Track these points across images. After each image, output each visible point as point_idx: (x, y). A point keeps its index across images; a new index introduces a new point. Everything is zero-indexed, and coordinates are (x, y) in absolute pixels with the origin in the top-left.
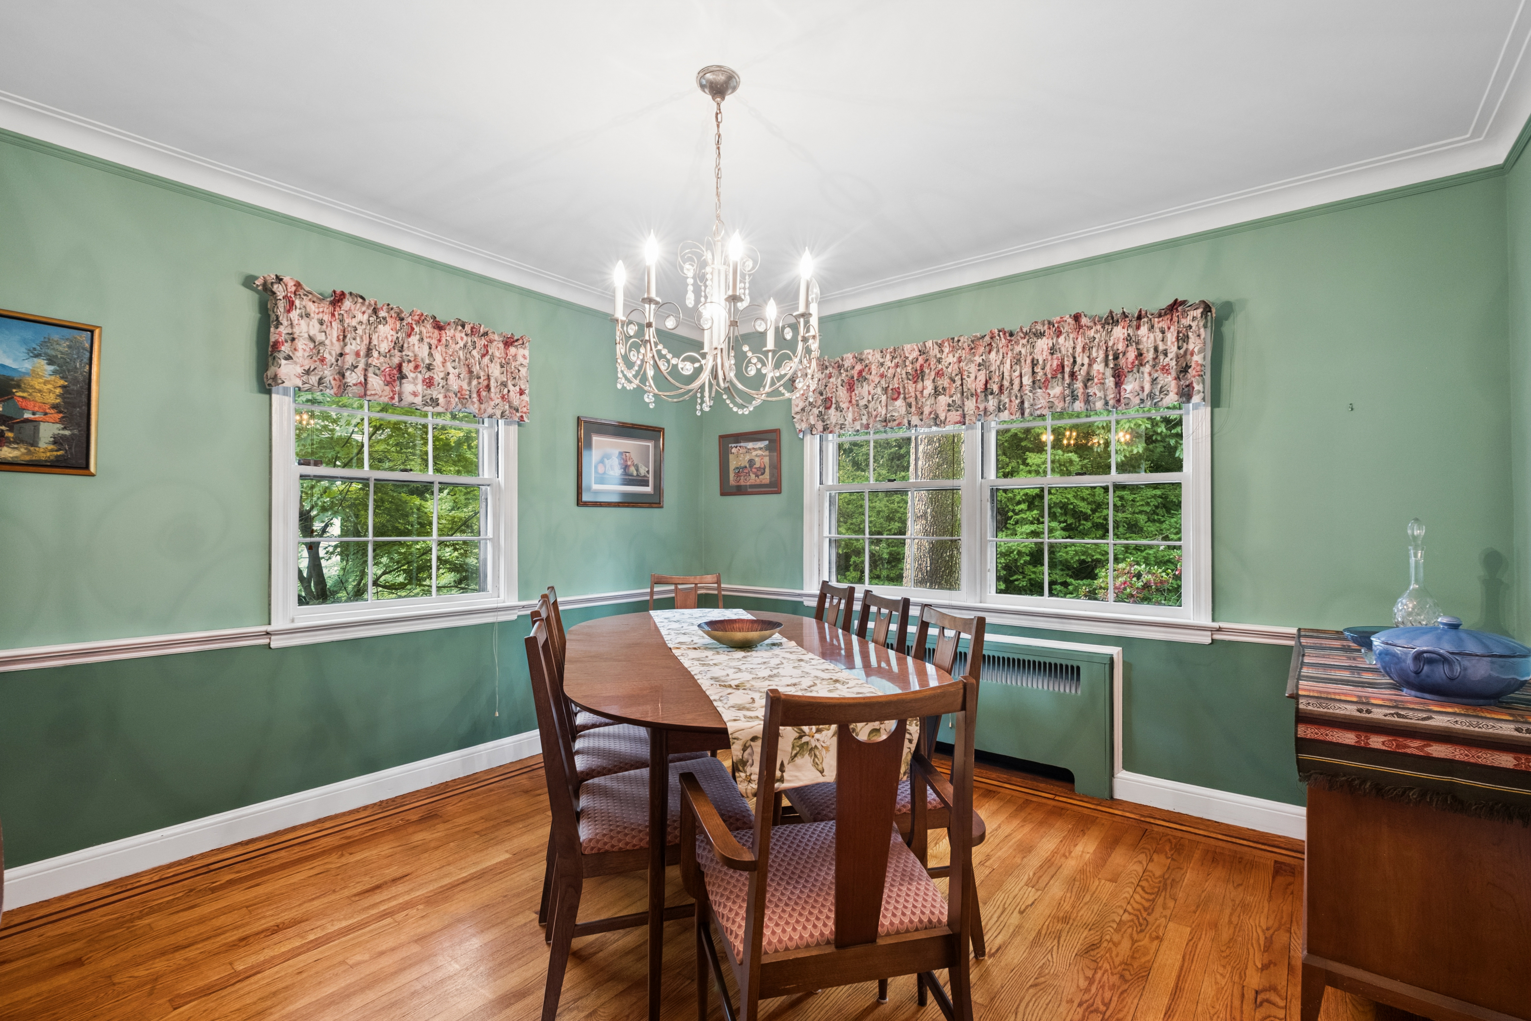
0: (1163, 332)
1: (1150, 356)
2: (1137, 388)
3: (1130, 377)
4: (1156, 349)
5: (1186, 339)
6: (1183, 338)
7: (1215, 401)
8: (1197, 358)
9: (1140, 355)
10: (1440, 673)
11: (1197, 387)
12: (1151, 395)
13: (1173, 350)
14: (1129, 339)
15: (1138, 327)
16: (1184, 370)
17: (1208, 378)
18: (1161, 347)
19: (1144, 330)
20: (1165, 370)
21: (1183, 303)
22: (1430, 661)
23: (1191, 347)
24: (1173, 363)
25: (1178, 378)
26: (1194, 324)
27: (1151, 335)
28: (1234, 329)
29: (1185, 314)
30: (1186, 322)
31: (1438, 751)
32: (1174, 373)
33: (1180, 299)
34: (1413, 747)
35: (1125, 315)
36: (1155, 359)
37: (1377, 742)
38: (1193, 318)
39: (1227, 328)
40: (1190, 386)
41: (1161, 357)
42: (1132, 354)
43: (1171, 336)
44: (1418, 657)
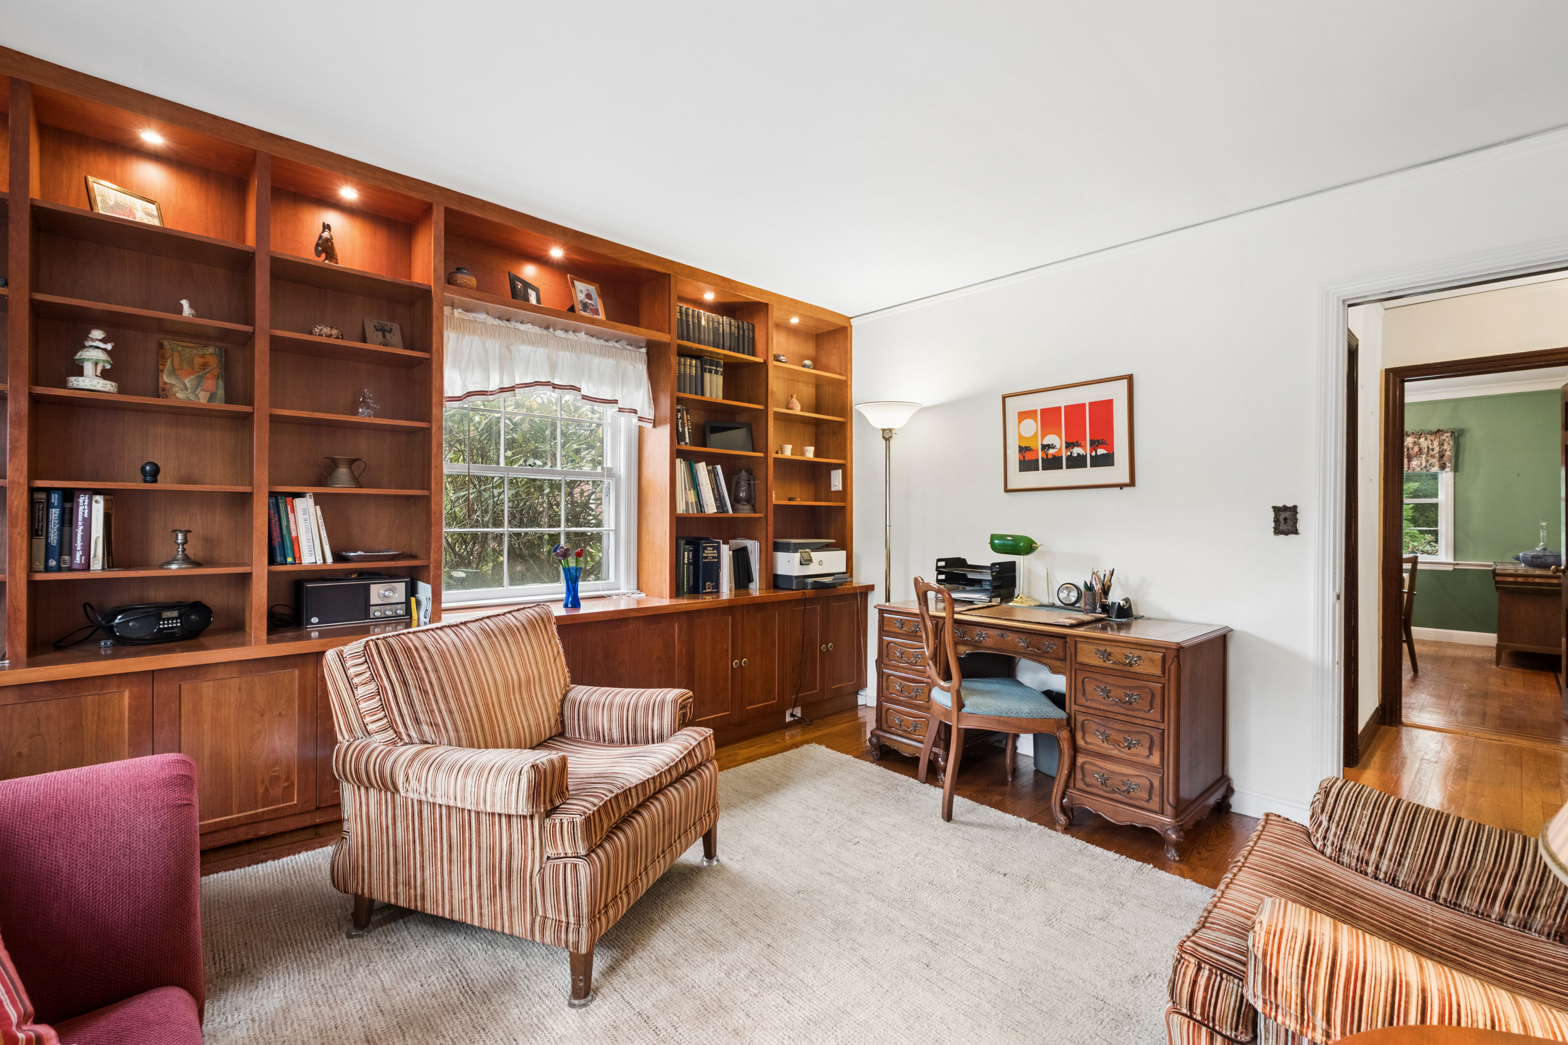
0: (1432, 441)
1: (1426, 450)
2: (1419, 464)
3: (1415, 459)
4: (1428, 448)
5: (1443, 444)
6: (1441, 444)
7: (1456, 469)
8: (1448, 453)
9: (1420, 449)
10: (1539, 561)
11: (1448, 465)
12: (1426, 467)
13: (1437, 449)
14: (1415, 443)
15: (1419, 438)
16: (1442, 457)
17: (1453, 461)
18: (1431, 447)
19: (1422, 440)
20: (1433, 457)
21: (1442, 431)
22: (1536, 558)
23: (1445, 447)
24: (1437, 455)
25: (1439, 461)
26: (1447, 439)
27: (1426, 442)
28: (1466, 440)
29: (1442, 435)
30: (1444, 437)
31: (1537, 580)
32: (1437, 459)
33: (1441, 429)
34: (1530, 580)
35: (1413, 433)
36: (1428, 451)
37: (1520, 580)
38: (1446, 436)
39: (1461, 440)
40: (1445, 463)
41: (1431, 452)
42: (1416, 449)
43: (1436, 443)
44: (1533, 557)
